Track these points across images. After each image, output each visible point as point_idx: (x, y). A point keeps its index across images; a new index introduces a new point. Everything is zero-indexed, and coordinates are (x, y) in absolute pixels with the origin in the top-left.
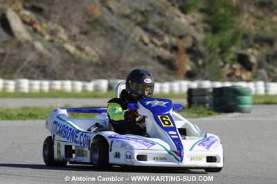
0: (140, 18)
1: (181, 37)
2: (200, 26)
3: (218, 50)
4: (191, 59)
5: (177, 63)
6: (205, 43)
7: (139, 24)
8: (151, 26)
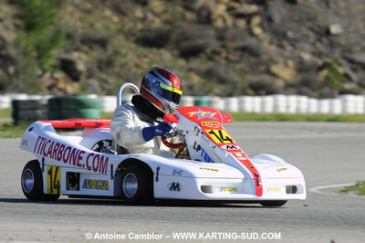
3: (34, 54)
4: (1, 66)
6: (16, 44)
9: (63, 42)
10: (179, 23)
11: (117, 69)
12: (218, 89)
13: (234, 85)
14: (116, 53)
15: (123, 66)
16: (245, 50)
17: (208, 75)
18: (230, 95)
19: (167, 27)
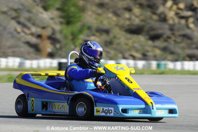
0: (14, 14)
1: (44, 28)
2: (57, 20)
3: (70, 37)
4: (52, 44)
5: (41, 46)
6: (61, 32)
7: (13, 18)
8: (22, 20)
9: (86, 32)
10: (149, 21)
11: (115, 46)
12: (170, 57)
13: (178, 55)
14: (115, 37)
15: (118, 44)
16: (185, 36)
17: (165, 49)
18: (176, 60)
19: (143, 23)
